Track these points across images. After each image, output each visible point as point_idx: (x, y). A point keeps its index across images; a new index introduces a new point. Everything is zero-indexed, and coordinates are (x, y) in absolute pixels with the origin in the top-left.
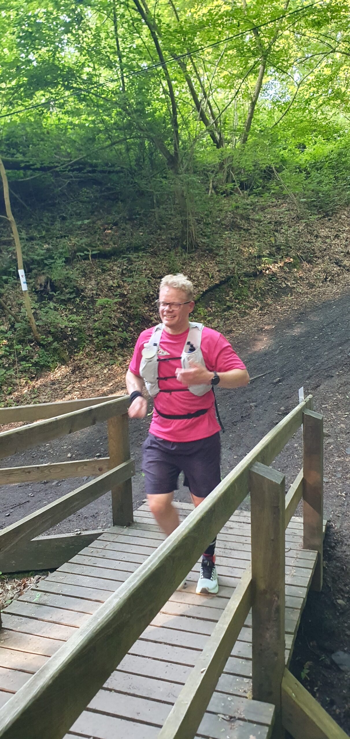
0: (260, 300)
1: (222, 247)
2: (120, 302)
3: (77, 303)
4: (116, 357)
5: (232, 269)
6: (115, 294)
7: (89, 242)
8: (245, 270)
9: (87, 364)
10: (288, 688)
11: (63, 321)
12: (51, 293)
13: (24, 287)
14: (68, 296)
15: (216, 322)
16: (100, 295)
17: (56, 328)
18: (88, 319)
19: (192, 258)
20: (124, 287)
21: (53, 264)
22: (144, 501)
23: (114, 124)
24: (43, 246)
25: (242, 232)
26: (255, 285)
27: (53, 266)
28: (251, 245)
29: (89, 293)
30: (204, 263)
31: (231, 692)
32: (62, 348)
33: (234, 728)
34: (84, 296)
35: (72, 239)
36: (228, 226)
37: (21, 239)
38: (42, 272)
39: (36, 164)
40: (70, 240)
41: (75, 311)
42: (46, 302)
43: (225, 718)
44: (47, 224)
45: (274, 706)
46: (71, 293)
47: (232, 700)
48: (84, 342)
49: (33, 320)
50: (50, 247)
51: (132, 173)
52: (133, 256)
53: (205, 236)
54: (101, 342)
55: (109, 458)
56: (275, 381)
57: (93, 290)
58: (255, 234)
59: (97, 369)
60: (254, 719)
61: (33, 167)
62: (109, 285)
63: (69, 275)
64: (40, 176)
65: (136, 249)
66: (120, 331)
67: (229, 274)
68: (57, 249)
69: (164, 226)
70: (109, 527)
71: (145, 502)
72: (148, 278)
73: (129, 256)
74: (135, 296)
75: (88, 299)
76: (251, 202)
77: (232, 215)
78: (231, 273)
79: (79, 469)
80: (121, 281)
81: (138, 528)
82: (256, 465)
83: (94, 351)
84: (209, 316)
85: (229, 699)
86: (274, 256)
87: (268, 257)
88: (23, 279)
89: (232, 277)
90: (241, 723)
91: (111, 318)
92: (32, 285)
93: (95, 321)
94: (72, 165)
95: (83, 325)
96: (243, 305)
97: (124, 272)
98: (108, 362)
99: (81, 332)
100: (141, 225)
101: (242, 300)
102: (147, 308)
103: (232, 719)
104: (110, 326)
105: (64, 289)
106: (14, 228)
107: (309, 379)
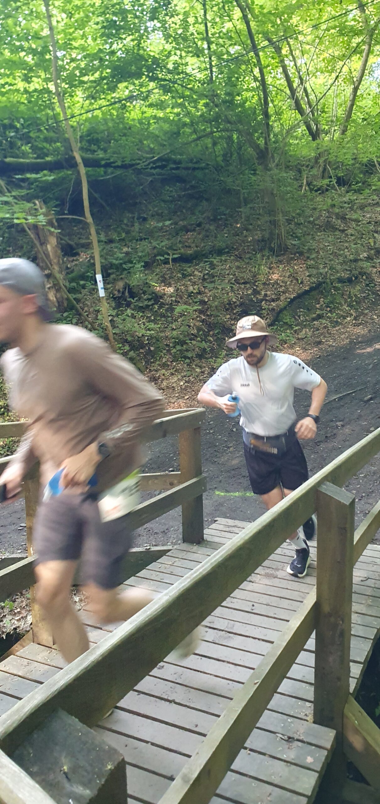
0: (355, 309)
1: (314, 249)
2: (200, 310)
3: (155, 310)
4: (193, 368)
5: (324, 273)
6: (195, 300)
7: (170, 245)
8: (339, 275)
9: (164, 375)
10: (351, 715)
11: (140, 329)
12: (128, 299)
13: (102, 293)
14: (146, 303)
15: (304, 332)
16: (179, 302)
17: (133, 337)
18: (166, 327)
19: (280, 262)
20: (205, 293)
21: (132, 269)
22: (216, 519)
23: (202, 116)
24: (122, 249)
25: (337, 233)
26: (350, 292)
27: (131, 270)
28: (347, 248)
29: (168, 300)
30: (293, 267)
31: (291, 714)
32: (138, 358)
33: (292, 749)
34: (162, 303)
35: (152, 241)
36: (322, 226)
37: (99, 241)
38: (121, 277)
39: (117, 162)
40: (150, 243)
41: (153, 318)
42: (124, 309)
43: (283, 738)
44: (126, 225)
45: (335, 732)
46: (149, 300)
47: (291, 722)
48: (161, 352)
49: (110, 328)
50: (130, 250)
51: (218, 169)
52: (215, 260)
53: (297, 237)
54: (178, 353)
55: (180, 473)
56: (366, 399)
57: (172, 297)
58: (352, 235)
59: (173, 381)
60: (313, 742)
61: (113, 165)
62: (190, 291)
63: (148, 281)
64: (121, 174)
65: (220, 252)
66: (199, 341)
67: (320, 280)
68: (137, 252)
69: (251, 227)
70: (179, 544)
71: (217, 521)
72: (231, 283)
73: (211, 260)
74: (216, 303)
75: (167, 306)
76: (350, 199)
77: (327, 214)
78: (322, 278)
79: (150, 482)
80: (202, 287)
81: (208, 546)
82: (325, 485)
83: (171, 362)
84: (296, 326)
85: (289, 720)
86: (372, 260)
87: (365, 261)
88: (100, 285)
89: (324, 283)
90: (300, 744)
91: (189, 326)
92: (110, 290)
93: (173, 329)
94: (154, 162)
95: (160, 334)
96: (335, 314)
97: (206, 277)
98: (185, 374)
99: (158, 341)
100: (226, 225)
101: (334, 308)
102: (228, 316)
103: (290, 740)
104: (188, 335)
105: (142, 295)
106: (93, 230)
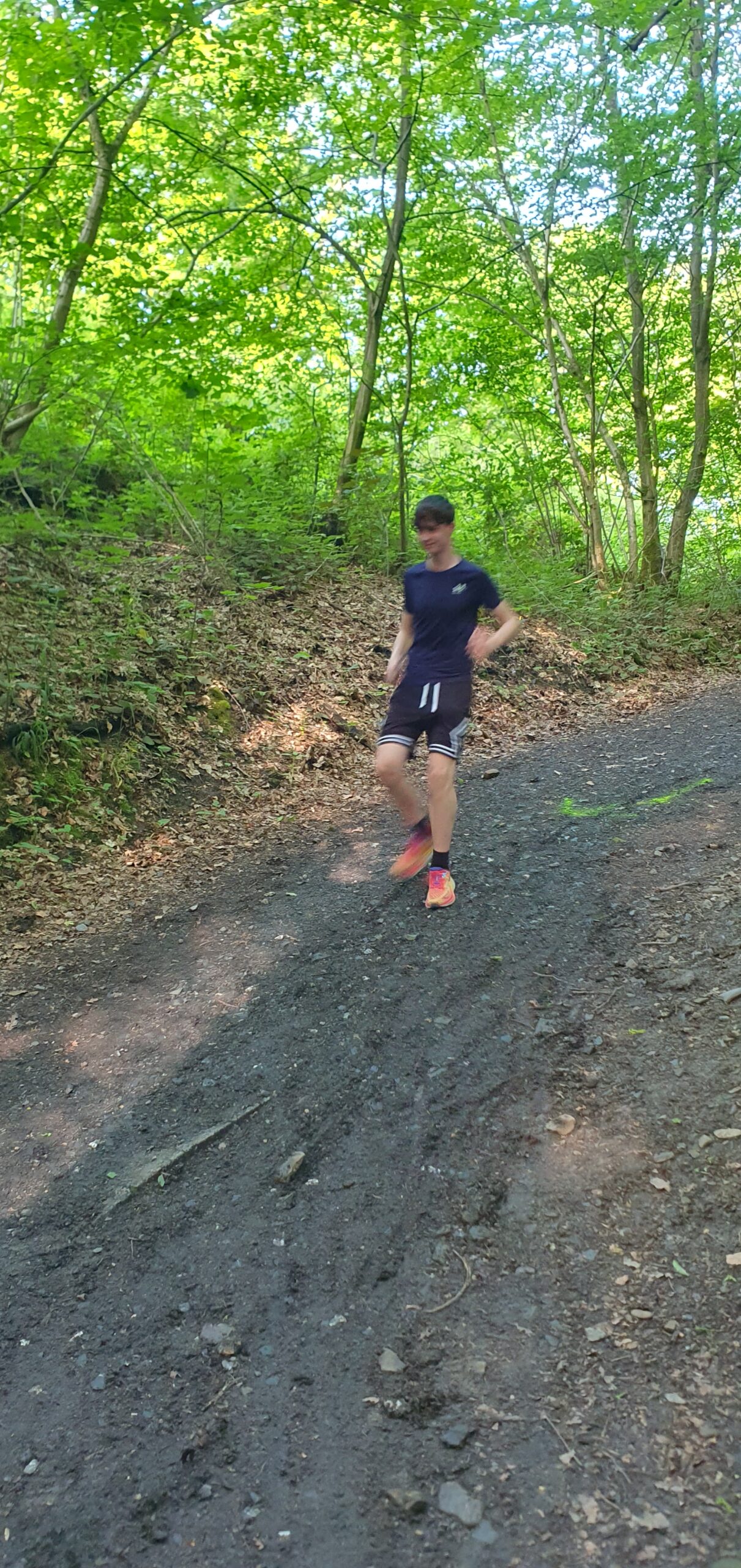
5: (22, 703)
8: (67, 711)
26: (105, 763)
56: (282, 1169)
58: (87, 614)
67: (13, 719)
78: (19, 716)
89: (27, 728)
96: (68, 828)
101: (63, 809)
107: (437, 1155)
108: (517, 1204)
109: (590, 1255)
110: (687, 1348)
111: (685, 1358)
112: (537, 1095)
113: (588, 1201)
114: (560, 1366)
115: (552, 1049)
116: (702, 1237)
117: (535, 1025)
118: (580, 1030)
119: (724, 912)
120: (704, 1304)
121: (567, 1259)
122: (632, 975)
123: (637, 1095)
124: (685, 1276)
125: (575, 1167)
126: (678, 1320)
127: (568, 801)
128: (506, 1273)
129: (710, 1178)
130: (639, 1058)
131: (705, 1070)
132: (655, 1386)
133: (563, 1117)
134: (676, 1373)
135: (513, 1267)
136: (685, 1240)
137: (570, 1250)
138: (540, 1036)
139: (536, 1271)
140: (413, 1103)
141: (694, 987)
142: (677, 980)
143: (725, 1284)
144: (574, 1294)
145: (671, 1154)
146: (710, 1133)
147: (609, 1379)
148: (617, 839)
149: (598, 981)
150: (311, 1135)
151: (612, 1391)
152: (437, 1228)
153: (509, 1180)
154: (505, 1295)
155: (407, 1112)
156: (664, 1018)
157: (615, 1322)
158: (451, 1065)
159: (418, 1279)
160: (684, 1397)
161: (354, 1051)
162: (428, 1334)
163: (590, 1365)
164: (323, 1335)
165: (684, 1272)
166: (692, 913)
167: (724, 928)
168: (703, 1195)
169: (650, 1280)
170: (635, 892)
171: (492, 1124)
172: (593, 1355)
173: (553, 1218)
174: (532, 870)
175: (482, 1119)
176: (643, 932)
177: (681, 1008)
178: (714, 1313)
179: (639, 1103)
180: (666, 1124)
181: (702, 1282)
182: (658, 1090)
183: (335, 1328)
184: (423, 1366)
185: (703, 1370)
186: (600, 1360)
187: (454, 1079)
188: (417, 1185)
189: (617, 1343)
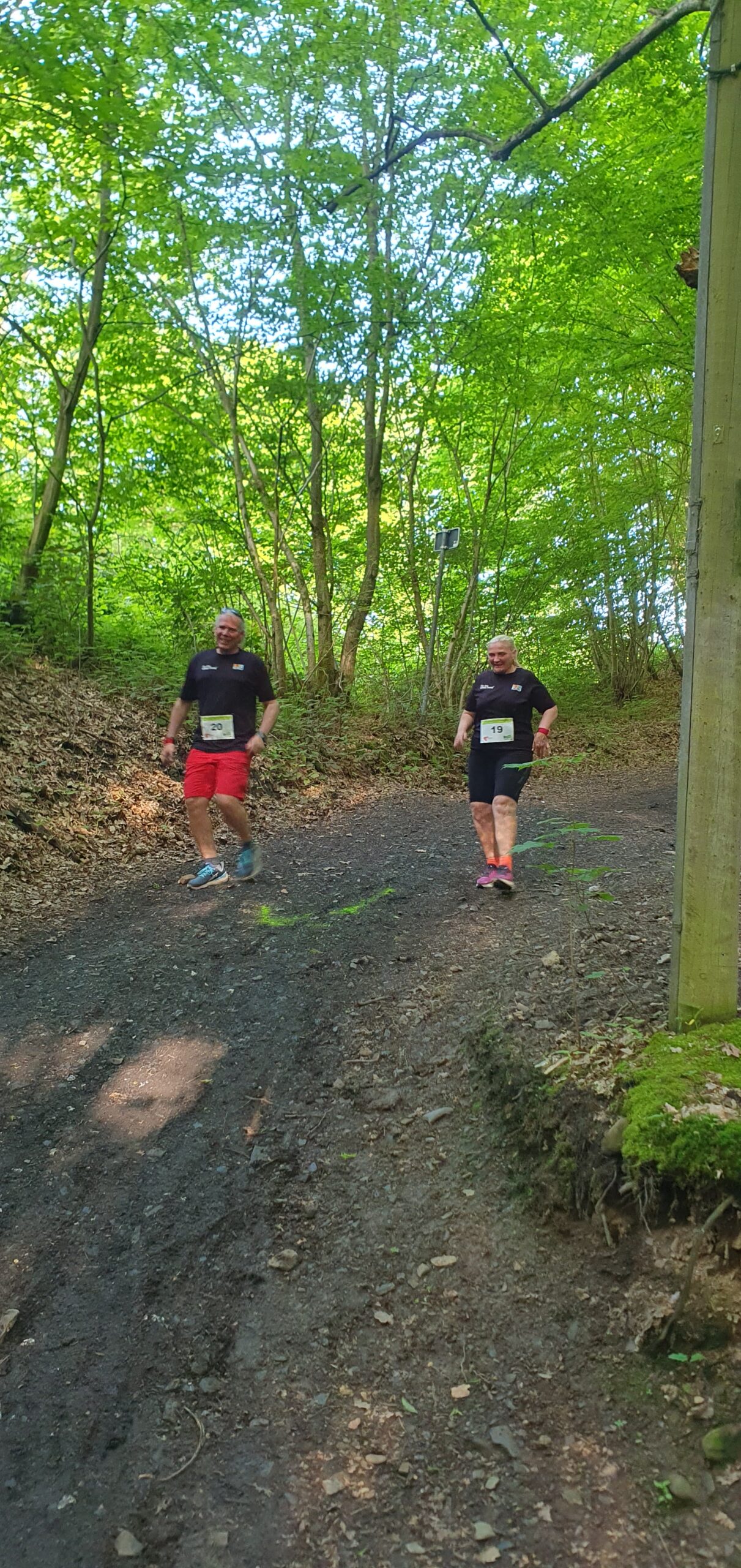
107: (160, 1302)
108: (246, 1349)
109: (321, 1399)
110: (422, 1491)
111: (420, 1502)
112: (256, 1229)
113: (315, 1340)
114: (302, 1527)
115: (268, 1178)
116: (427, 1370)
117: (250, 1153)
118: (293, 1157)
119: (420, 1028)
120: (434, 1442)
121: (301, 1404)
122: (340, 1096)
123: (355, 1225)
124: (414, 1414)
125: (300, 1305)
126: (410, 1461)
127: (265, 910)
128: (240, 1427)
129: (430, 1308)
130: (354, 1185)
131: (417, 1194)
132: (396, 1537)
133: (285, 1252)
134: (413, 1521)
135: (246, 1420)
136: (411, 1375)
137: (301, 1396)
138: (256, 1165)
139: (270, 1422)
140: (131, 1245)
141: (399, 1108)
142: (382, 1099)
143: (452, 1418)
144: (310, 1444)
145: (392, 1285)
146: (427, 1261)
147: (351, 1535)
148: (314, 951)
149: (308, 1103)
150: (22, 1288)
151: (354, 1549)
152: (166, 1384)
153: (235, 1324)
154: (241, 1453)
155: (125, 1255)
156: (373, 1140)
157: (351, 1471)
158: (168, 1202)
159: (149, 1443)
160: (424, 1545)
161: (63, 1191)
162: (165, 1506)
163: (331, 1521)
164: (51, 1520)
165: (412, 1409)
166: (391, 1029)
167: (421, 1045)
168: (425, 1326)
169: (382, 1421)
170: (336, 1006)
171: (214, 1264)
172: (333, 1510)
173: (284, 1362)
174: (236, 984)
175: (203, 1259)
176: (346, 1049)
177: (388, 1130)
178: (443, 1450)
179: (357, 1233)
180: (386, 1255)
181: (430, 1418)
182: (375, 1217)
183: (63, 1511)
184: (161, 1545)
185: (439, 1513)
186: (340, 1515)
187: (172, 1217)
188: (141, 1337)
189: (356, 1494)
